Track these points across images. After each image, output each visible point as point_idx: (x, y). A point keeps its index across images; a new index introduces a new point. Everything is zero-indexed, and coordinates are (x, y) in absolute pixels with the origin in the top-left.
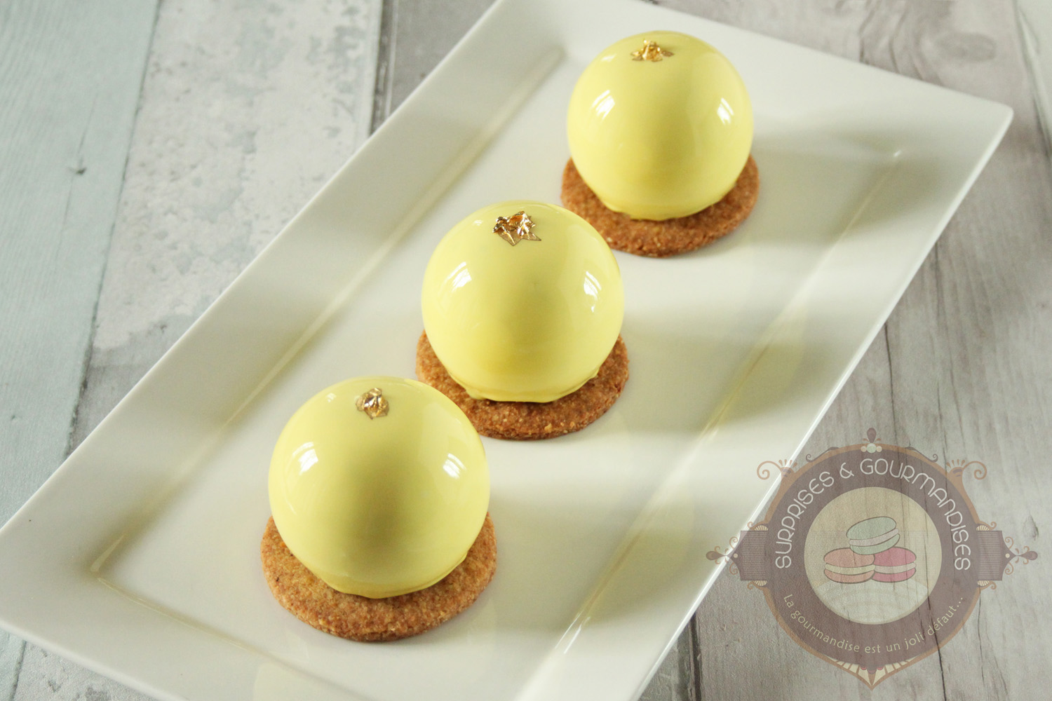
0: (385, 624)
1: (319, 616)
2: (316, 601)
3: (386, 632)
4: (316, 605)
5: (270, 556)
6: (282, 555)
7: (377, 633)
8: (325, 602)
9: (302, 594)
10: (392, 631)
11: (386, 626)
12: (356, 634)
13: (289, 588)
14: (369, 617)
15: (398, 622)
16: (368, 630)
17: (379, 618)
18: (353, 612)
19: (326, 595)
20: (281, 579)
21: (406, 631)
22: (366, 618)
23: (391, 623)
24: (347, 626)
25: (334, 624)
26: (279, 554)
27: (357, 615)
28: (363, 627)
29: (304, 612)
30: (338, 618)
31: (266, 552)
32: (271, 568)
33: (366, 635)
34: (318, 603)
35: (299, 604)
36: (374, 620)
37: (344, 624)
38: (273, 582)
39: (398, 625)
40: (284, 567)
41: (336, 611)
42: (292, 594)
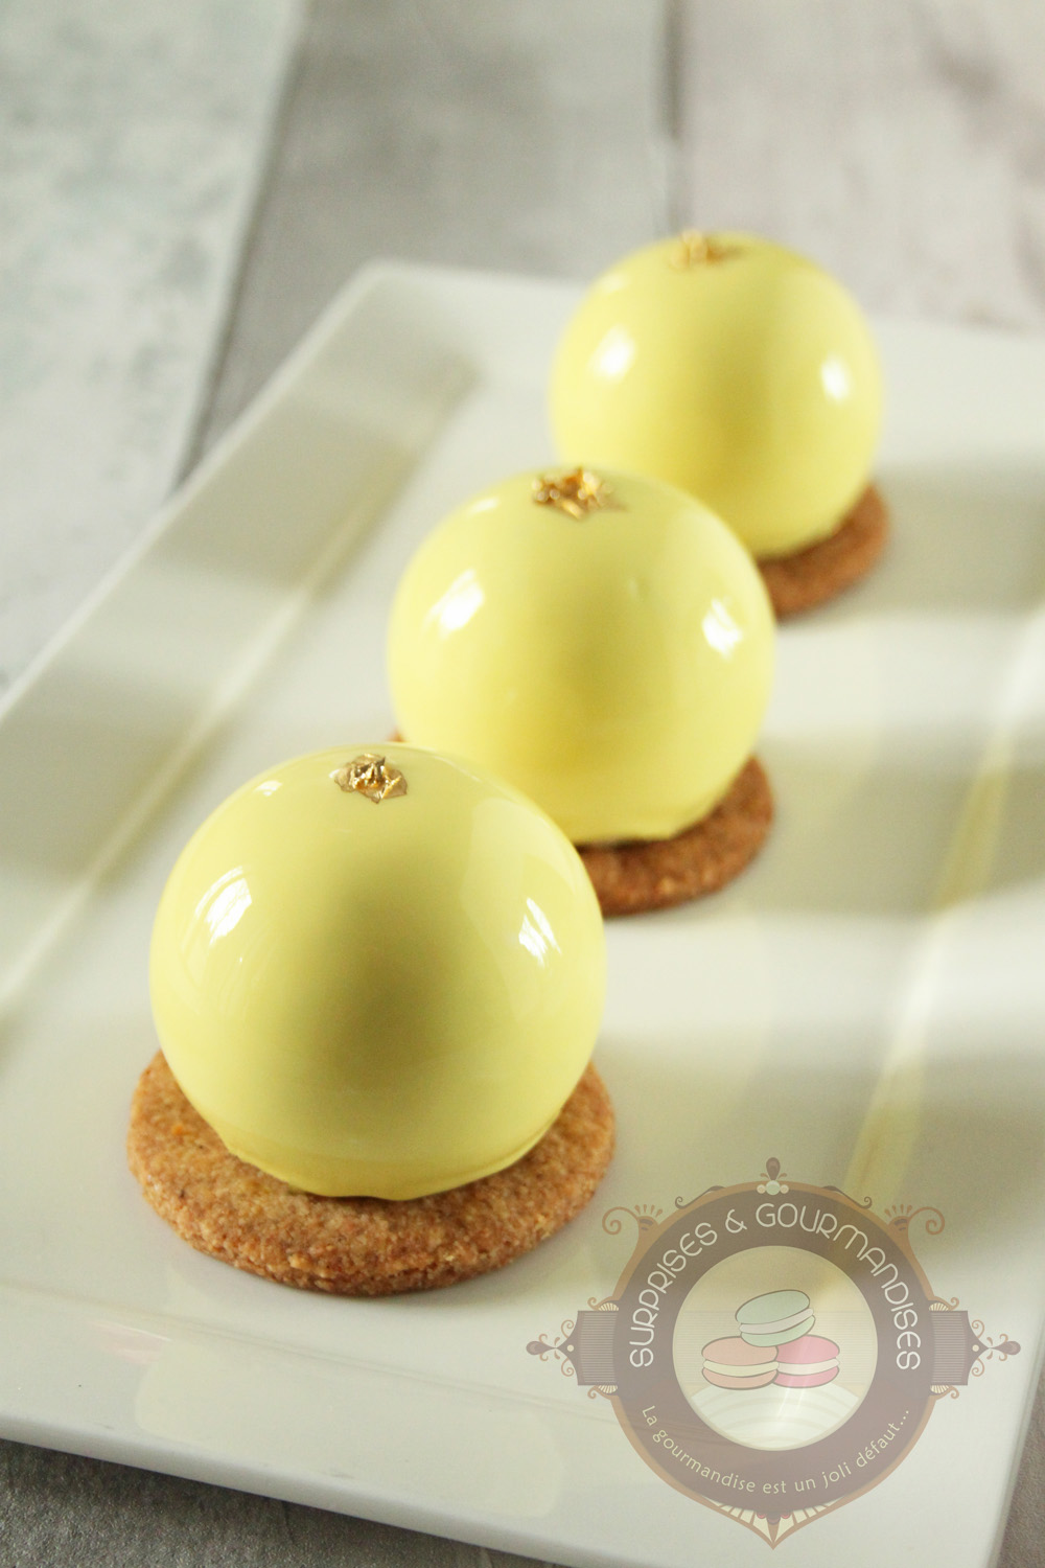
0: (430, 1249)
1: (289, 1250)
2: (276, 1222)
3: (434, 1266)
4: (277, 1228)
5: (153, 1154)
6: (180, 1148)
7: (417, 1270)
8: (295, 1221)
9: (241, 1213)
10: (447, 1263)
11: (434, 1253)
12: (372, 1278)
13: (210, 1206)
14: (394, 1238)
15: (456, 1243)
16: (398, 1266)
17: (416, 1239)
18: (360, 1232)
19: (293, 1209)
20: (189, 1192)
21: (474, 1261)
22: (388, 1241)
23: (442, 1246)
24: (352, 1263)
25: (322, 1263)
26: (173, 1147)
27: (368, 1236)
28: (386, 1260)
29: (253, 1247)
30: (329, 1248)
31: (145, 1149)
32: (163, 1176)
33: (392, 1277)
34: (282, 1225)
35: (240, 1232)
36: (407, 1244)
37: (345, 1259)
38: (174, 1201)
39: (461, 1250)
40: (192, 1169)
41: (323, 1235)
42: (221, 1215)
